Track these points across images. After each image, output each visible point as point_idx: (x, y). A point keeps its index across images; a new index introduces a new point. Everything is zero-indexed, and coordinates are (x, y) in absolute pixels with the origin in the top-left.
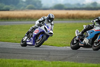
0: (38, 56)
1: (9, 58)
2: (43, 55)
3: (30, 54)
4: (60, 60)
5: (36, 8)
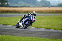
1: (25, 36)
5: (46, 6)
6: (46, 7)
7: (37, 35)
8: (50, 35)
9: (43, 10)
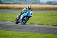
0: (33, 31)
1: (17, 31)
2: (36, 30)
3: (29, 29)
4: (45, 33)
6: (36, 4)
7: (28, 30)
8: (40, 30)
9: (33, 7)
